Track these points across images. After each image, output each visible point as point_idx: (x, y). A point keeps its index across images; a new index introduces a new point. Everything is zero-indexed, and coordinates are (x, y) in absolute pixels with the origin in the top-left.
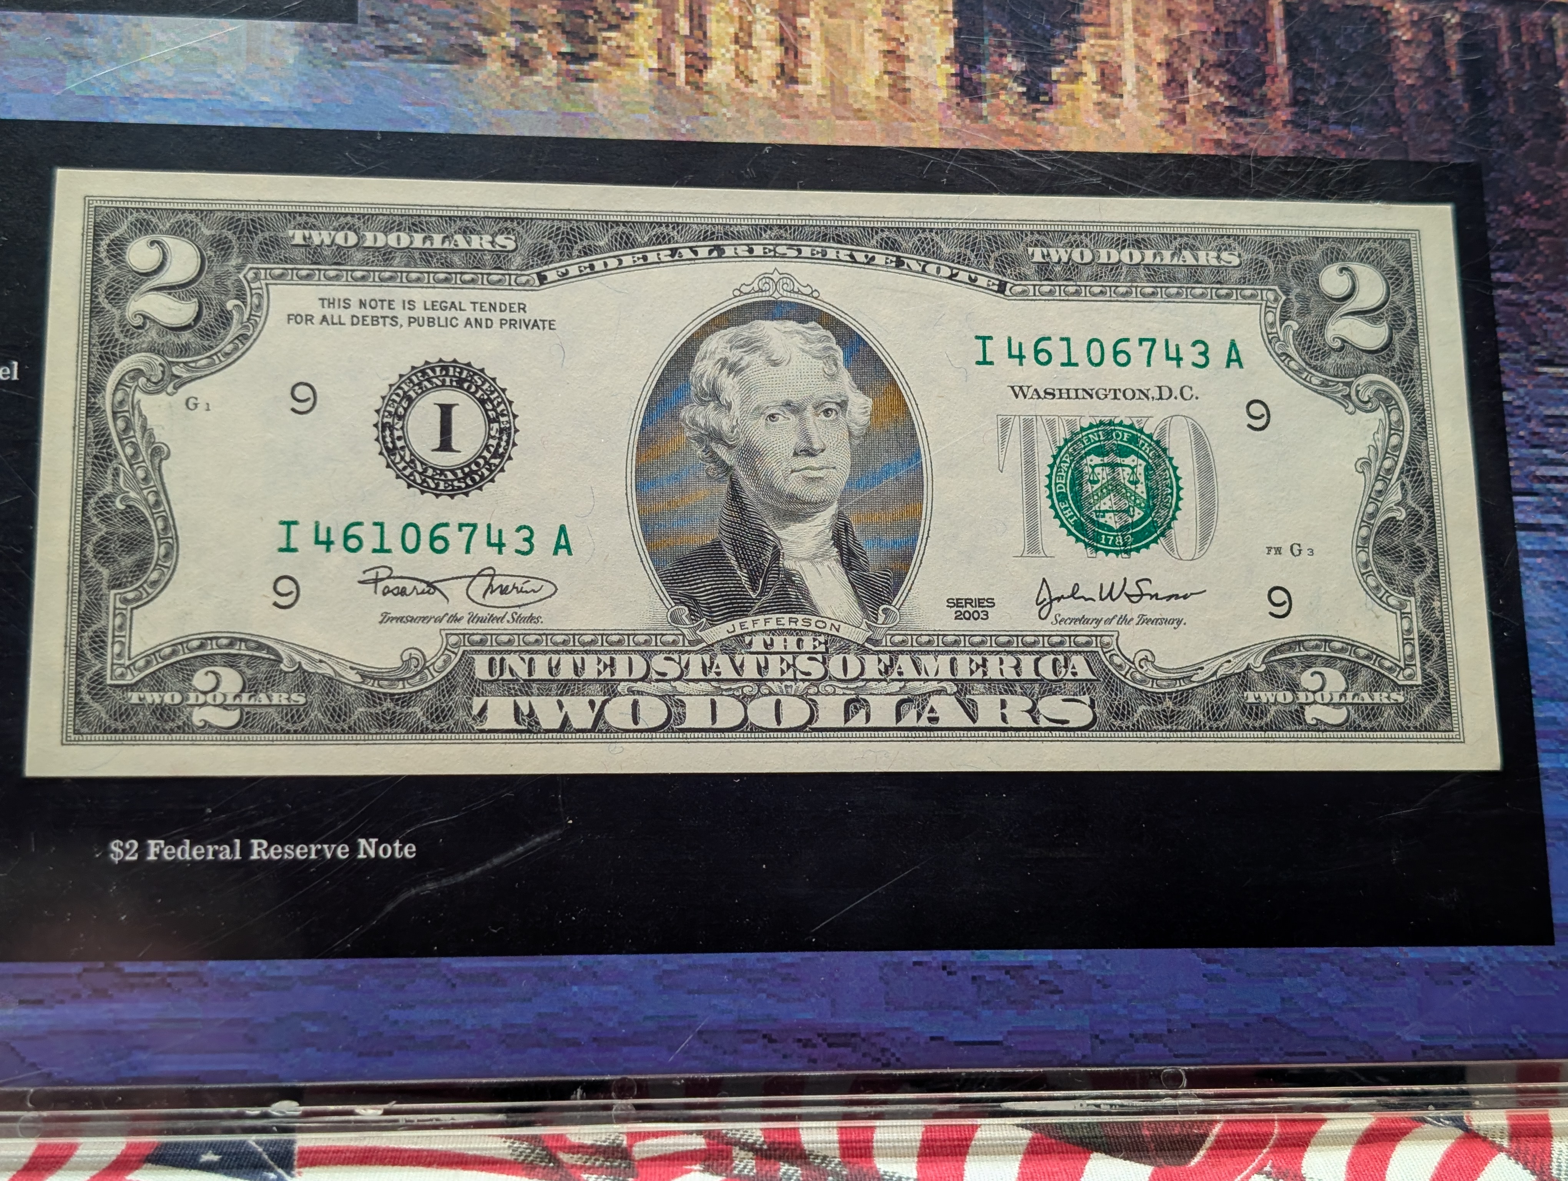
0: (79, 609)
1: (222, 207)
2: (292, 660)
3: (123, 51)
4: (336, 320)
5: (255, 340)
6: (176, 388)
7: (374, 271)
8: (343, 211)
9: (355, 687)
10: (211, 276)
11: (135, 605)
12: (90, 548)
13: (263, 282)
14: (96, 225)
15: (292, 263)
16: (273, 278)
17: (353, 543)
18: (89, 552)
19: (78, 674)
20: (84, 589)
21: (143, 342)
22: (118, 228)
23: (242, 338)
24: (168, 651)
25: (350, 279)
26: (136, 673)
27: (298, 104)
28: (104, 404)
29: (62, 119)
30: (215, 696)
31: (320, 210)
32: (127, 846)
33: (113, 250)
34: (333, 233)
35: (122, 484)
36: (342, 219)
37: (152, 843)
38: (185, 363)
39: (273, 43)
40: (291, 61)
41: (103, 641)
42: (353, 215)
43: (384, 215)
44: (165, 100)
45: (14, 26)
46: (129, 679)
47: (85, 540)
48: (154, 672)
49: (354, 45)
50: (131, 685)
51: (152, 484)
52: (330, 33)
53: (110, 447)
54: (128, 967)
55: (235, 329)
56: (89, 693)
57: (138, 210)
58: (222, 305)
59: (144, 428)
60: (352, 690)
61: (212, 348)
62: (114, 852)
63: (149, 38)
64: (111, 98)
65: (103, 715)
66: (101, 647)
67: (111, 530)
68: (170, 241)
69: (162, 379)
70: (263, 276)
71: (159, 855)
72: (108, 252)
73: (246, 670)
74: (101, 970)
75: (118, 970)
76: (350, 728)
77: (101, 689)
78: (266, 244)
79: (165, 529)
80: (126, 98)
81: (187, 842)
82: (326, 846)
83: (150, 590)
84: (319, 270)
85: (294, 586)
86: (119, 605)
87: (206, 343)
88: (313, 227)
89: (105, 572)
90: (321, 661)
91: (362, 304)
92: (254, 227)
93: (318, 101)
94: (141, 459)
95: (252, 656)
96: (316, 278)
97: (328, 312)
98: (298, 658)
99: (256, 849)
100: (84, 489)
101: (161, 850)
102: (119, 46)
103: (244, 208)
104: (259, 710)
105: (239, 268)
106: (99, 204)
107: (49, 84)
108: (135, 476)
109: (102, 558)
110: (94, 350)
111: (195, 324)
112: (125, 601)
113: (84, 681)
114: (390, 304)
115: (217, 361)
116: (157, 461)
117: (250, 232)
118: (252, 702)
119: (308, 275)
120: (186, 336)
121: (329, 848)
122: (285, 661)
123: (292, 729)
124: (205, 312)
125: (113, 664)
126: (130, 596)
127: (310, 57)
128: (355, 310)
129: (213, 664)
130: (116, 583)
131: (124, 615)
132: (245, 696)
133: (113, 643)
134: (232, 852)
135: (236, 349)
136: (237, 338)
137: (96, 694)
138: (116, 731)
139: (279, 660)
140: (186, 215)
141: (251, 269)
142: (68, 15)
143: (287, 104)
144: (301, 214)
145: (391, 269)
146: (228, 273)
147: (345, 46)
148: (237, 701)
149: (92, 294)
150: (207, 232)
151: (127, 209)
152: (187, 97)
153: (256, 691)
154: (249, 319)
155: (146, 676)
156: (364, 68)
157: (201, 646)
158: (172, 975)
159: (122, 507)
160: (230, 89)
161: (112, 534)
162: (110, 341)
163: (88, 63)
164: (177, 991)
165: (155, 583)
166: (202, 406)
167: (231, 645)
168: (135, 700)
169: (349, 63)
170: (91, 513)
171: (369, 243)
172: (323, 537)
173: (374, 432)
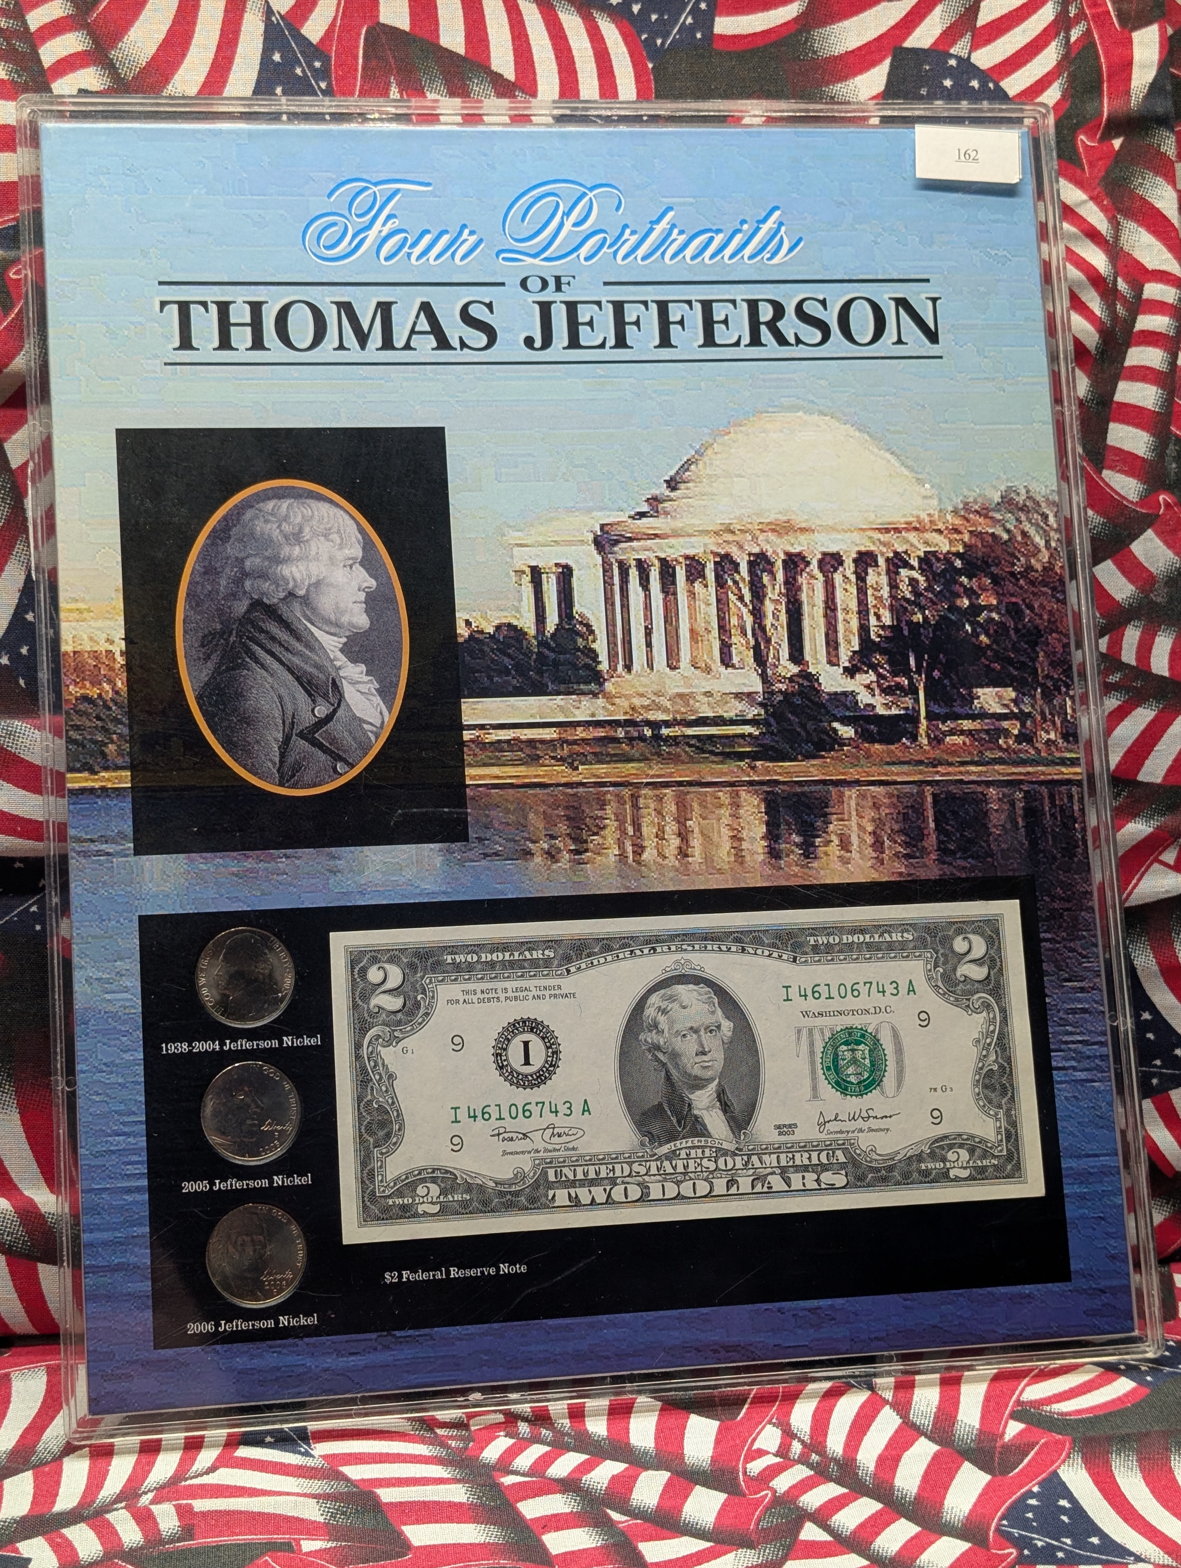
0: (360, 1160)
1: (411, 946)
2: (462, 1178)
4: (470, 1002)
5: (432, 1015)
6: (397, 1043)
7: (487, 974)
8: (469, 944)
9: (493, 1189)
10: (408, 983)
11: (386, 1155)
12: (363, 1128)
13: (434, 984)
14: (352, 961)
15: (447, 973)
16: (438, 982)
17: (486, 1116)
18: (363, 1130)
19: (363, 1192)
20: (362, 1149)
21: (379, 1020)
22: (362, 961)
23: (426, 1014)
24: (404, 1177)
25: (475, 979)
26: (390, 1189)
27: (443, 888)
28: (363, 1054)
30: (428, 1198)
31: (459, 944)
32: (393, 1275)
33: (361, 973)
34: (466, 956)
35: (375, 1095)
36: (469, 948)
37: (404, 1272)
38: (400, 1030)
41: (373, 1175)
42: (474, 945)
43: (489, 944)
46: (387, 1193)
47: (360, 1124)
48: (398, 1188)
50: (388, 1196)
51: (389, 1093)
53: (368, 1076)
54: (398, 1333)
55: (422, 1011)
56: (369, 1201)
57: (370, 951)
58: (416, 998)
59: (383, 1064)
60: (491, 1191)
61: (412, 1021)
62: (387, 1278)
65: (377, 1211)
66: (372, 1178)
67: (372, 1118)
68: (387, 966)
69: (390, 1039)
70: (434, 981)
71: (408, 1278)
72: (358, 974)
73: (441, 1184)
74: (385, 1336)
75: (393, 1336)
76: (492, 1210)
77: (375, 1199)
78: (434, 964)
79: (398, 1116)
81: (420, 1271)
82: (485, 1269)
83: (393, 1147)
84: (460, 976)
85: (460, 1140)
86: (379, 1156)
87: (409, 1018)
88: (456, 953)
89: (372, 1140)
90: (476, 1177)
91: (482, 992)
92: (427, 956)
94: (383, 1081)
95: (443, 1177)
96: (459, 980)
97: (466, 997)
98: (465, 1176)
99: (452, 1272)
100: (358, 1098)
101: (409, 1276)
103: (421, 946)
104: (449, 1204)
105: (422, 978)
106: (352, 949)
108: (381, 1090)
109: (369, 1133)
110: (356, 1026)
111: (403, 1009)
112: (382, 1154)
113: (366, 1195)
114: (496, 991)
115: (415, 1028)
116: (391, 1081)
117: (425, 958)
118: (445, 1200)
119: (455, 979)
120: (399, 1015)
122: (459, 1178)
123: (465, 1212)
124: (407, 1002)
125: (379, 1186)
126: (384, 1151)
128: (479, 995)
129: (426, 1182)
130: (377, 1145)
131: (382, 1161)
132: (442, 1197)
133: (378, 1176)
134: (442, 1274)
135: (424, 1020)
136: (424, 1014)
137: (372, 1201)
138: (383, 1219)
139: (456, 1178)
140: (395, 952)
141: (428, 978)
144: (449, 947)
145: (495, 972)
146: (417, 981)
148: (438, 1200)
149: (353, 997)
150: (405, 960)
151: (365, 951)
153: (446, 1194)
154: (428, 1004)
155: (395, 1191)
157: (420, 1174)
159: (376, 1106)
161: (373, 1120)
162: (363, 1021)
163: (339, 875)
164: (421, 1343)
165: (395, 1144)
166: (410, 1051)
167: (433, 1172)
168: (391, 1203)
169: (467, 864)
170: (362, 1110)
171: (483, 959)
172: (472, 1114)
173: (493, 1058)
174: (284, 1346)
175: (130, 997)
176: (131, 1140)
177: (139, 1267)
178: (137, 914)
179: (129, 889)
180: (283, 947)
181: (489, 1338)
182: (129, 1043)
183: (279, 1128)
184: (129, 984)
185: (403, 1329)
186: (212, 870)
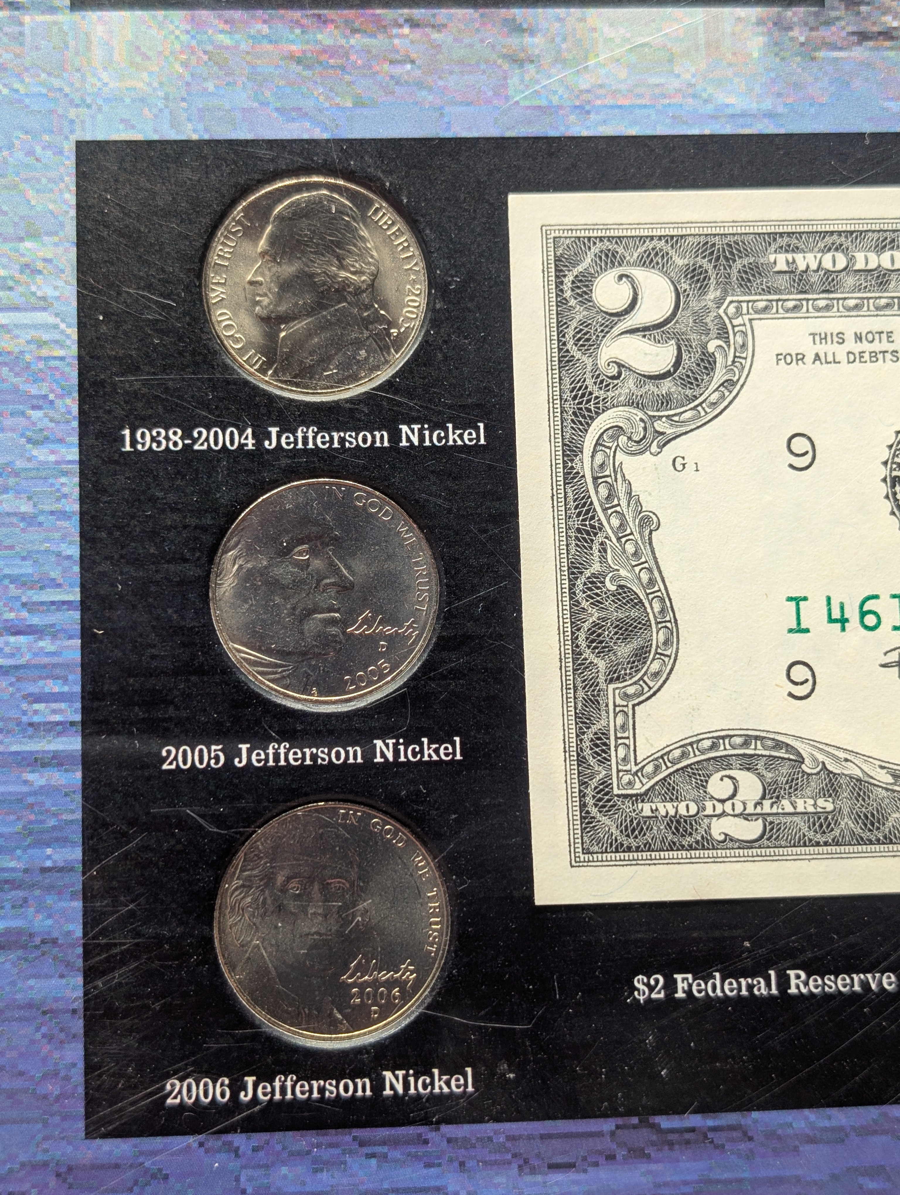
0: (576, 708)
1: (693, 232)
2: (815, 759)
3: (569, 51)
4: (830, 358)
5: (742, 386)
6: (662, 447)
7: (868, 299)
8: (827, 229)
9: (887, 790)
10: (688, 313)
11: (636, 701)
12: (582, 636)
13: (746, 318)
14: (557, 259)
15: (776, 293)
16: (756, 312)
17: (870, 620)
18: (582, 641)
19: (582, 783)
20: (580, 685)
21: (620, 395)
22: (581, 261)
23: (728, 384)
24: (677, 753)
25: (841, 309)
26: (644, 781)
27: (767, 104)
28: (582, 468)
29: (508, 134)
30: (733, 805)
31: (802, 229)
32: (652, 982)
33: (578, 287)
34: (819, 255)
35: (610, 562)
36: (827, 238)
37: (679, 977)
38: (668, 417)
39: (734, 34)
40: (756, 55)
41: (605, 744)
42: (840, 233)
43: (874, 231)
44: (620, 107)
45: (445, 26)
46: (638, 788)
47: (576, 628)
48: (664, 779)
49: (824, 32)
50: (641, 795)
51: (643, 560)
52: (795, 19)
53: (593, 518)
54: (665, 1122)
55: (719, 375)
56: (596, 805)
57: (601, 239)
58: (704, 346)
59: (629, 493)
60: (884, 793)
61: (696, 398)
62: (638, 990)
63: (595, 35)
64: (560, 107)
65: (613, 830)
66: (603, 751)
67: (603, 614)
68: (639, 274)
69: (644, 437)
70: (745, 311)
71: (689, 992)
72: (573, 290)
73: (764, 772)
74: (635, 1127)
75: (655, 1127)
76: (885, 837)
77: (609, 801)
78: (746, 272)
79: (662, 611)
80: (576, 107)
81: (717, 975)
82: (869, 976)
83: (651, 684)
84: (808, 300)
85: (810, 673)
86: (619, 701)
87: (689, 392)
88: (796, 249)
89: (601, 664)
90: (846, 760)
91: (859, 338)
92: (731, 253)
93: (790, 101)
94: (628, 531)
95: (770, 756)
96: (805, 309)
97: (821, 349)
98: (821, 757)
99: (793, 982)
100: (569, 568)
101: (690, 986)
102: (564, 46)
103: (718, 231)
104: (783, 820)
105: (719, 303)
106: (557, 234)
107: (490, 93)
108: (624, 551)
109: (596, 648)
110: (567, 405)
111: (675, 372)
112: (626, 696)
113: (589, 791)
114: (889, 337)
115: (703, 413)
116: (647, 532)
117: (727, 259)
118: (774, 810)
119: (795, 307)
120: (667, 385)
121: (874, 978)
122: (807, 761)
123: (822, 840)
124: (685, 356)
125: (618, 771)
126: (631, 690)
127: (776, 49)
128: (851, 345)
129: (729, 767)
130: (614, 677)
131: (626, 714)
132: (767, 803)
133: (616, 747)
134: (768, 985)
135: (723, 397)
136: (722, 384)
137: (604, 806)
138: (629, 849)
139: (801, 760)
140: (655, 242)
141: (731, 302)
142: (503, 11)
143: (754, 105)
144: (781, 234)
145: (885, 295)
146: (707, 310)
147: (814, 34)
148: (759, 810)
149: (559, 341)
150: (680, 262)
151: (589, 238)
152: (643, 102)
153: (778, 797)
154: (734, 362)
155: (657, 783)
156: (837, 59)
157: (714, 747)
158: (714, 1129)
159: (613, 588)
160: (690, 91)
161: (604, 619)
162: (583, 395)
163: (531, 68)
164: (720, 1147)
165: (656, 675)
166: (690, 467)
167: (746, 744)
168: (647, 812)
169: (821, 54)
170: (580, 596)
171: (860, 265)
172: (836, 614)
173: (884, 489)
174: (395, 1143)
175: (52, 320)
176: (46, 644)
177: (54, 942)
178: (74, 138)
179: (56, 83)
180: (400, 225)
181: (884, 1139)
182: (46, 422)
183: (389, 630)
184: (50, 292)
185: (679, 1110)
186: (243, 46)
